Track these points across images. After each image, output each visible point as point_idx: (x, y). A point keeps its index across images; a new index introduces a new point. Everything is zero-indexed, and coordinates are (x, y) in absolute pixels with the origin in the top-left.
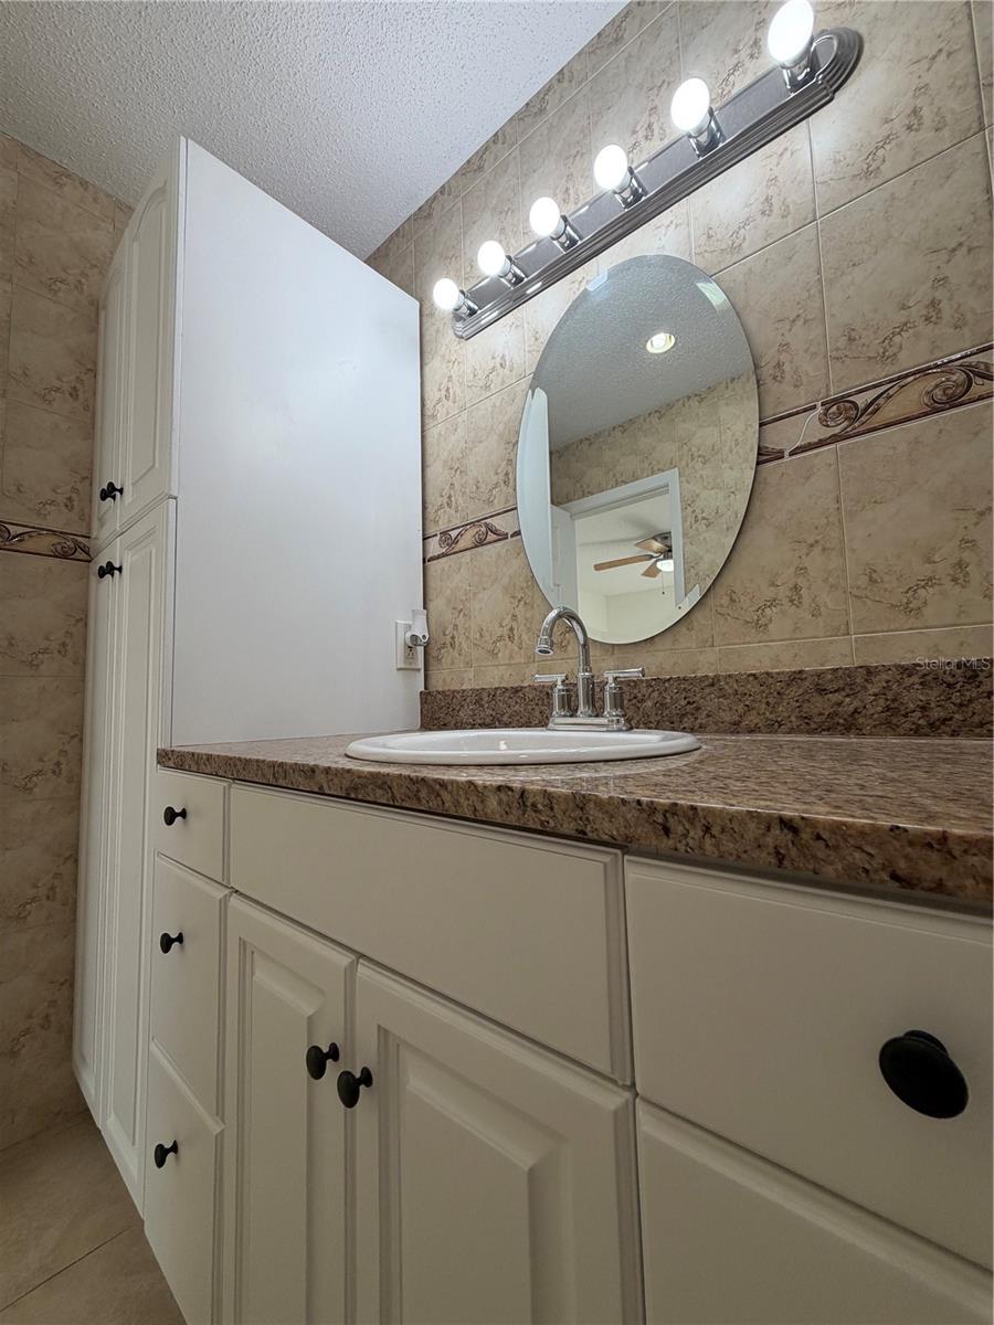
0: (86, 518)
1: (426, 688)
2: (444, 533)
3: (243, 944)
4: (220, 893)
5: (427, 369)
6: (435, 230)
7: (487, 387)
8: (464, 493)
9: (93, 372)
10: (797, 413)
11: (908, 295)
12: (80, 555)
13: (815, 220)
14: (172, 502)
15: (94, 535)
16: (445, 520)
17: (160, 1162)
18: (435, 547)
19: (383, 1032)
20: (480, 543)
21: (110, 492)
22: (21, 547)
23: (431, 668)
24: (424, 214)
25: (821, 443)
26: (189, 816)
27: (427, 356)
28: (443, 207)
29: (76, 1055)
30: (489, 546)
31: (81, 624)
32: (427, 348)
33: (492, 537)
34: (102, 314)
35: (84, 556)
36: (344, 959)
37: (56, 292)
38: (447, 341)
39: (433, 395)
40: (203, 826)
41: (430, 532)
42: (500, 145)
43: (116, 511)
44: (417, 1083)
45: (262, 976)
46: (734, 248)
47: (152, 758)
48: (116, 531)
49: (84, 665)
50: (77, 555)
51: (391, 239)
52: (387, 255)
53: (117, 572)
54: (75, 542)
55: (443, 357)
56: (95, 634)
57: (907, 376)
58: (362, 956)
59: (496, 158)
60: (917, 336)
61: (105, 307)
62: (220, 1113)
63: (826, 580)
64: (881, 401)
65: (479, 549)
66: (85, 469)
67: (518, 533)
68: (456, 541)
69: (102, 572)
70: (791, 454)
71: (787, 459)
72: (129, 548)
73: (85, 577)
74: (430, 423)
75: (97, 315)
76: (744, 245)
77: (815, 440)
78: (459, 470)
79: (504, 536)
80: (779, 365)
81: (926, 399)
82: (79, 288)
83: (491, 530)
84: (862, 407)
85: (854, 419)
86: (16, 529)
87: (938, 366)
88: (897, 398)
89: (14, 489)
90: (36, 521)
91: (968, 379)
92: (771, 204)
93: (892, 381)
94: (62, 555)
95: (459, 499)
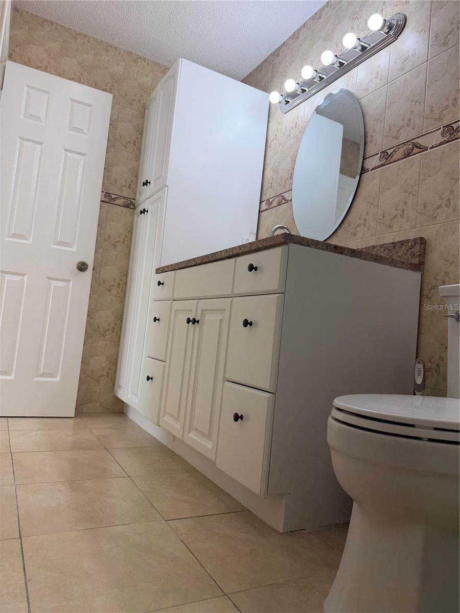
0: (135, 192)
2: (268, 200)
4: (171, 302)
5: (270, 125)
6: (280, 62)
7: (289, 136)
8: (276, 182)
9: (141, 134)
10: (374, 155)
11: (405, 116)
12: (131, 206)
13: (388, 83)
14: (167, 188)
15: (137, 199)
16: (268, 195)
17: (148, 380)
18: (264, 206)
19: (202, 310)
20: (279, 204)
21: (146, 183)
22: (114, 202)
24: (276, 53)
25: (379, 167)
26: (164, 284)
27: (271, 119)
28: (283, 52)
30: (283, 205)
31: (130, 233)
32: (271, 115)
33: (283, 201)
34: (147, 111)
35: (133, 207)
37: (132, 105)
38: (277, 114)
39: (271, 137)
41: (263, 199)
42: (305, 29)
43: (148, 190)
46: (367, 90)
47: (154, 271)
48: (145, 197)
51: (263, 63)
52: (261, 70)
53: (146, 212)
54: (131, 201)
55: (276, 120)
56: (135, 237)
57: (400, 145)
59: (304, 34)
60: (405, 130)
61: (148, 109)
62: (165, 358)
63: (373, 217)
64: (393, 153)
65: (279, 207)
66: (136, 174)
67: (291, 200)
68: (271, 203)
69: (141, 212)
70: (371, 170)
71: (370, 172)
72: (151, 204)
73: (133, 215)
74: (269, 150)
75: (145, 111)
76: (370, 89)
77: (377, 166)
78: (276, 172)
79: (287, 201)
80: (372, 137)
81: (403, 153)
82: (139, 102)
83: (284, 198)
84: (389, 154)
85: (387, 159)
86: (113, 196)
87: (408, 142)
88: (396, 153)
89: (114, 181)
90: (119, 194)
91: (413, 147)
92: (378, 75)
93: (397, 146)
94: (126, 206)
95: (275, 185)
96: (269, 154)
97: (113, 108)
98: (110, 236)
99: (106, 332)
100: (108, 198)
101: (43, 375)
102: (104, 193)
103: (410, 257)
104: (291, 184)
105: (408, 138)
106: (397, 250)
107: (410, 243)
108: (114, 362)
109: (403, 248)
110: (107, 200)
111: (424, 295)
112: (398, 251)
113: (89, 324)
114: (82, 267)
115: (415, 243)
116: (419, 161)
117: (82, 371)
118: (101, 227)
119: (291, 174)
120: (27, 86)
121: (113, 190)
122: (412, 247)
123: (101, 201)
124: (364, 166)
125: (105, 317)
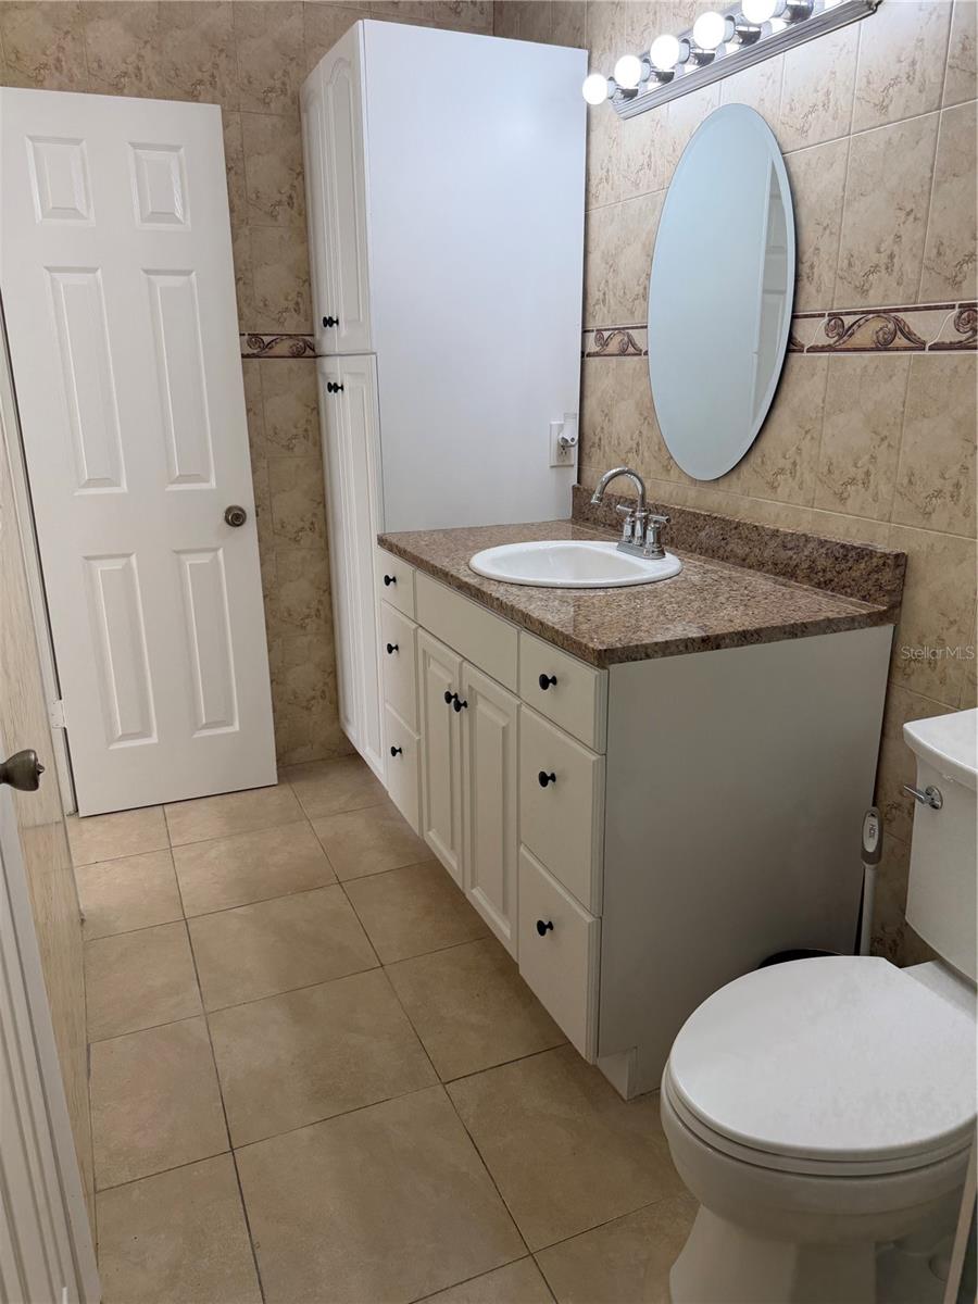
0: (309, 320)
1: (579, 482)
2: (599, 331)
3: (424, 652)
4: (415, 626)
7: (636, 185)
8: (615, 294)
9: (301, 174)
10: (815, 316)
11: (882, 241)
12: (309, 352)
13: (849, 134)
14: (374, 356)
16: (600, 318)
17: (394, 754)
18: (592, 344)
19: (470, 686)
20: (623, 353)
21: (330, 322)
22: (271, 353)
23: (584, 463)
25: (824, 348)
26: (398, 582)
29: (342, 716)
30: (629, 358)
31: (315, 411)
33: (631, 349)
35: (312, 353)
36: (459, 659)
37: (268, 104)
40: (404, 586)
41: (588, 326)
44: (482, 707)
45: (433, 667)
46: (804, 132)
49: (321, 446)
50: (307, 353)
53: (340, 392)
54: (305, 342)
55: (607, 130)
57: (870, 312)
58: (466, 659)
60: (880, 279)
61: (307, 111)
62: (418, 730)
63: (809, 462)
64: (855, 327)
65: (622, 357)
67: (647, 353)
68: (607, 343)
69: (330, 388)
70: (808, 351)
71: (805, 353)
72: (347, 375)
73: (315, 371)
74: (594, 203)
76: (810, 133)
77: (820, 345)
78: (613, 268)
79: (638, 353)
80: (812, 267)
81: (875, 337)
82: (284, 92)
83: (631, 341)
84: (846, 327)
85: (841, 336)
86: (267, 339)
87: (885, 311)
88: (863, 329)
89: (261, 304)
90: (278, 330)
91: (895, 330)
92: (829, 99)
93: (863, 312)
94: (297, 355)
95: (610, 298)
96: (595, 215)
97: (226, 126)
98: (276, 428)
99: (306, 621)
100: (256, 347)
101: (207, 726)
102: (246, 337)
103: (874, 589)
104: (646, 312)
105: (886, 302)
106: (849, 564)
107: (875, 560)
108: (329, 670)
109: (863, 566)
110: (255, 351)
111: (897, 667)
112: (851, 568)
113: (270, 613)
114: (235, 518)
115: (884, 565)
116: (904, 370)
117: (276, 697)
118: (255, 414)
119: (645, 288)
120: (31, 138)
121: (265, 326)
122: (878, 570)
123: (243, 356)
124: (795, 335)
125: (298, 592)
